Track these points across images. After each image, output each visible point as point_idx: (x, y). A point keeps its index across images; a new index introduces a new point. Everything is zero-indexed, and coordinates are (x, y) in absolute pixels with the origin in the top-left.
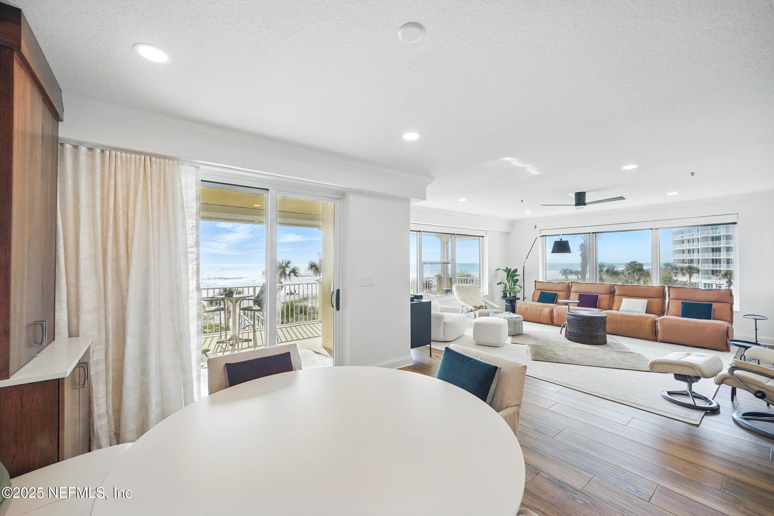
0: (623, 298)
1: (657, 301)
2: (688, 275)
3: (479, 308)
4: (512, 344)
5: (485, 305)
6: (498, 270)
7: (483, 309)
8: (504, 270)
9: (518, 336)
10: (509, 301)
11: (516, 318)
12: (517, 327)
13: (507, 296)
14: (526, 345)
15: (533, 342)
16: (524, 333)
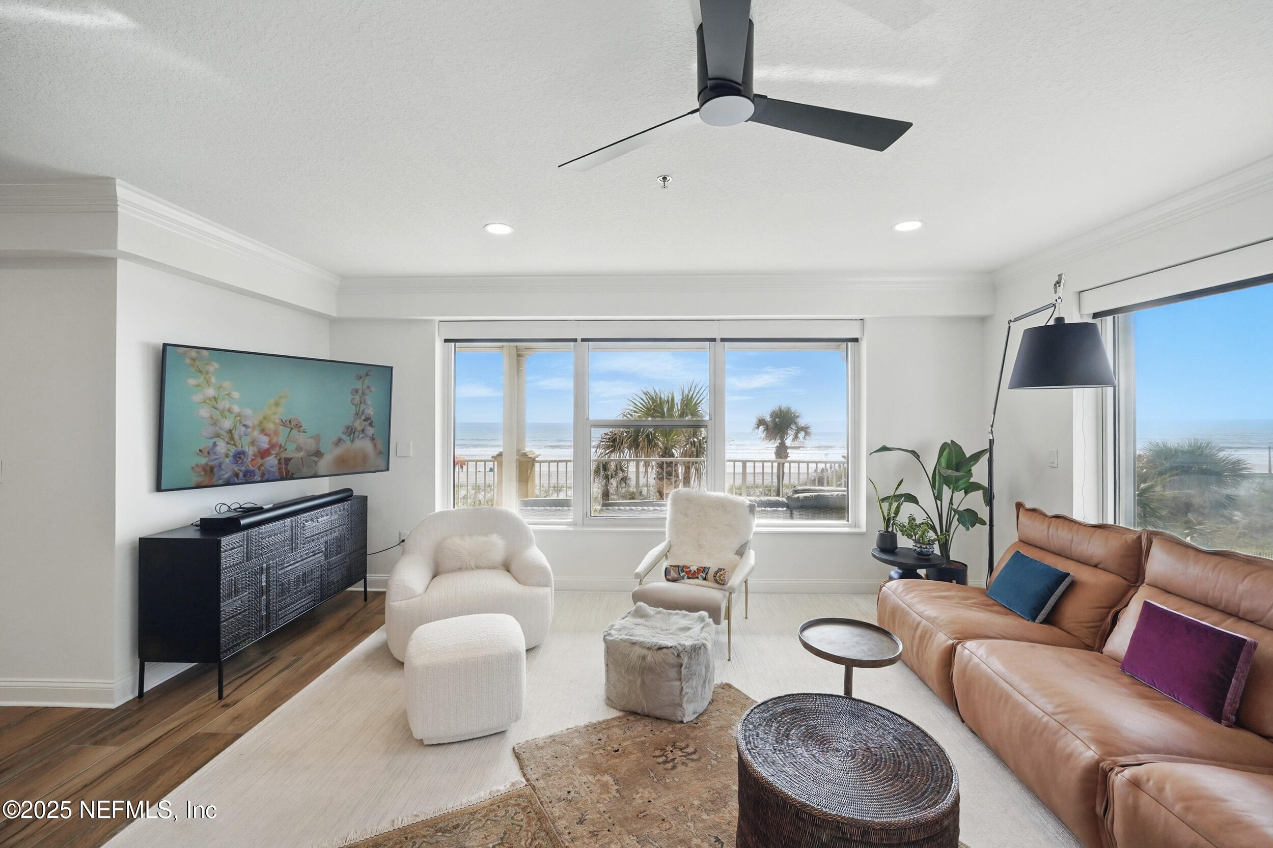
3: (693, 575)
4: (513, 749)
5: (719, 569)
6: (881, 450)
7: (703, 581)
8: (909, 452)
9: (639, 723)
10: (898, 567)
11: (649, 648)
12: (642, 685)
13: (896, 547)
14: (524, 778)
15: (586, 778)
16: (689, 718)
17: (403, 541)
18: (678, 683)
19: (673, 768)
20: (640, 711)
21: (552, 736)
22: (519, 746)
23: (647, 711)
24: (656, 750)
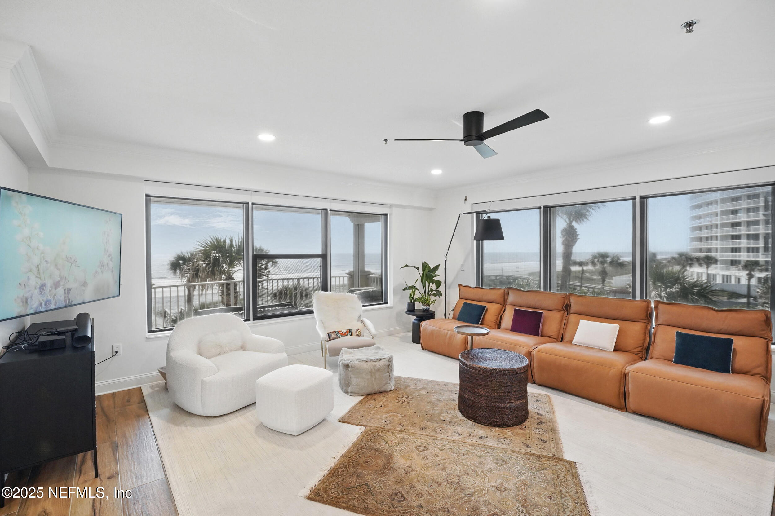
0: (581, 320)
1: (636, 328)
2: (705, 266)
3: (344, 335)
4: (339, 421)
5: (357, 329)
6: (405, 267)
7: (351, 336)
8: (415, 267)
9: (376, 397)
10: (417, 317)
11: (375, 361)
12: (375, 379)
13: (414, 309)
14: (361, 426)
15: (384, 417)
16: (393, 388)
17: (117, 352)
18: (388, 374)
19: (408, 403)
20: (373, 392)
21: (349, 412)
22: (341, 420)
23: (376, 390)
24: (395, 401)
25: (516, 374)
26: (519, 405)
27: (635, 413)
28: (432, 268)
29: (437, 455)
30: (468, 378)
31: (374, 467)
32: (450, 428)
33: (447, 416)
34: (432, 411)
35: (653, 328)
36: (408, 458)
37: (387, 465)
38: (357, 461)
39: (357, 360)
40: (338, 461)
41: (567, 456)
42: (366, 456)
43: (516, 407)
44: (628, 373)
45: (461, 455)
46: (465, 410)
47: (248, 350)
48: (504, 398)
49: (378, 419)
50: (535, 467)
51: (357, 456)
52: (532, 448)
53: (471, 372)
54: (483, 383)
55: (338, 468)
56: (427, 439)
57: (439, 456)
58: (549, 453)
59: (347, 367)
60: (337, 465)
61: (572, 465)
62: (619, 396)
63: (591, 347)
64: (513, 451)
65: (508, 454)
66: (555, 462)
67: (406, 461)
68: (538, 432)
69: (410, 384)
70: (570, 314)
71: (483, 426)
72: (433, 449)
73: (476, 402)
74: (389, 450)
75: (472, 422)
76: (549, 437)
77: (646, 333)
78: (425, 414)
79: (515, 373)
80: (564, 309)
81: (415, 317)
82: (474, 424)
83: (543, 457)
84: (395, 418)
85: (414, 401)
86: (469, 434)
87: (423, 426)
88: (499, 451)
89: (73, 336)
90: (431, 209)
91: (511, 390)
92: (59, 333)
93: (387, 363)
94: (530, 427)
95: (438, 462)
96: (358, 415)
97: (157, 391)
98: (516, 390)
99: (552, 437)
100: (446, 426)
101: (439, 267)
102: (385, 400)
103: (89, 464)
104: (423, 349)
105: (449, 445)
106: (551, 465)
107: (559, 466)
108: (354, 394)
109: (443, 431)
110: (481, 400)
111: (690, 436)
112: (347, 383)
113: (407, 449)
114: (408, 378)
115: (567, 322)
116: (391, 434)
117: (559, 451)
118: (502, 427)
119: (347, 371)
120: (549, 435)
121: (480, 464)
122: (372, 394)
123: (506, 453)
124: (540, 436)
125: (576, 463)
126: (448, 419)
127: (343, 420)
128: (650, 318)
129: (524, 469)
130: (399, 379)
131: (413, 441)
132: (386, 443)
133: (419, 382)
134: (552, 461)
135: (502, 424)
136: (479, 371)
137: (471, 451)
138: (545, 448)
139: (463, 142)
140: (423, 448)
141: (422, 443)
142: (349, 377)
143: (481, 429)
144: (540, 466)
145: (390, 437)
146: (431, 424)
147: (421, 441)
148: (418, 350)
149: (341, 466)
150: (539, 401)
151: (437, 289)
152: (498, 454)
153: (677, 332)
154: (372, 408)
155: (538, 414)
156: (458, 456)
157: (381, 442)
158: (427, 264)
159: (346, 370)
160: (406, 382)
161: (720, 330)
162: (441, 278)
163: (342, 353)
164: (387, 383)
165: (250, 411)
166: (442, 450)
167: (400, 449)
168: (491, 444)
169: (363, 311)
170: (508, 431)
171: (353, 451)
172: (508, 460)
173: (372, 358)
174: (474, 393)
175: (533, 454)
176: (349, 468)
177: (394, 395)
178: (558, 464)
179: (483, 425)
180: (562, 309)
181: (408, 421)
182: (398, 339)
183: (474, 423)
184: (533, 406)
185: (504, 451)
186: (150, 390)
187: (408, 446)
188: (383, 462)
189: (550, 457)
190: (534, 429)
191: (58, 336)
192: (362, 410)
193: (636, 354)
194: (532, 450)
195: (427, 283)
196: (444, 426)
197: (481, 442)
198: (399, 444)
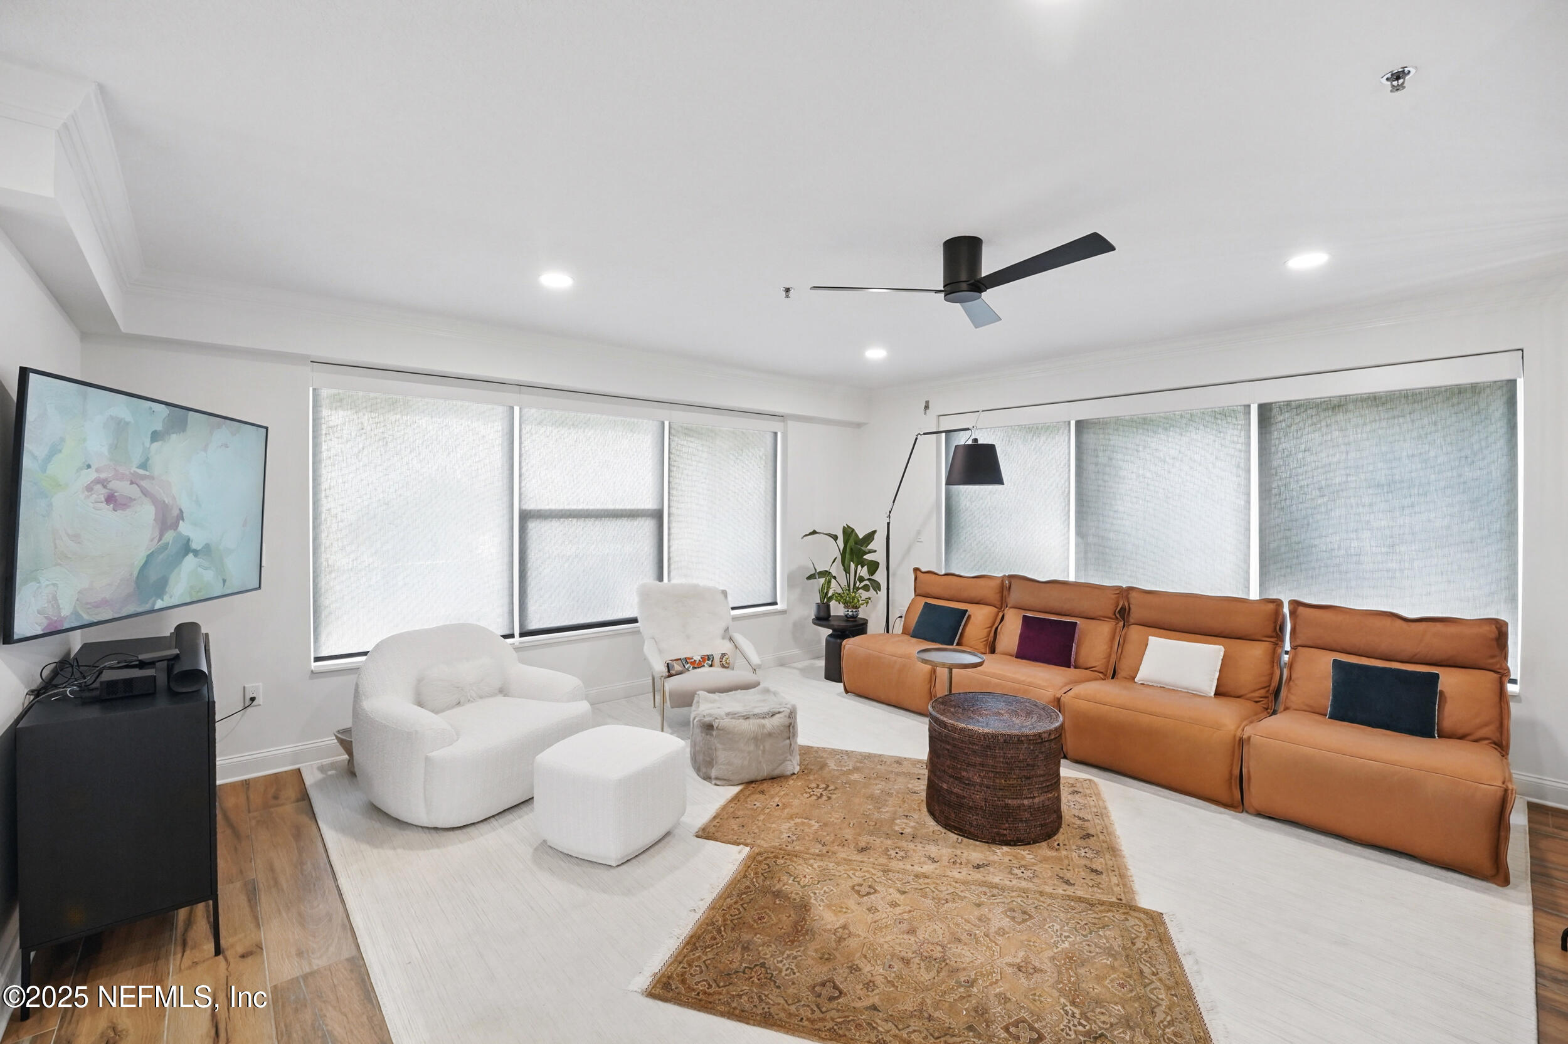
0: (1150, 637)
1: (1256, 653)
3: (697, 665)
4: (697, 836)
5: (722, 654)
6: (811, 534)
7: (711, 668)
8: (829, 535)
9: (765, 786)
10: (834, 630)
11: (763, 718)
12: (764, 751)
13: (829, 615)
14: (742, 846)
15: (785, 826)
16: (797, 769)
17: (253, 699)
18: (787, 741)
19: (829, 798)
20: (759, 778)
21: (715, 817)
22: (700, 833)
23: (766, 774)
24: (802, 794)
25: (1042, 742)
26: (1047, 803)
27: (1260, 814)
28: (861, 537)
29: (896, 903)
30: (948, 750)
31: (774, 928)
32: (915, 848)
33: (906, 823)
34: (877, 815)
35: (1287, 653)
36: (839, 909)
37: (801, 924)
38: (739, 916)
39: (728, 714)
40: (703, 918)
41: (1146, 900)
42: (756, 907)
43: (1041, 805)
44: (1249, 738)
45: (943, 902)
46: (942, 812)
47: (512, 697)
48: (1018, 788)
49: (774, 831)
50: (1086, 924)
51: (738, 906)
52: (1076, 887)
53: (954, 739)
54: (979, 760)
55: (704, 932)
56: (871, 870)
57: (899, 906)
58: (1110, 897)
59: (708, 729)
60: (701, 925)
61: (1155, 919)
62: (1231, 783)
63: (1172, 688)
64: (1041, 892)
65: (1032, 898)
66: (1124, 913)
67: (836, 915)
68: (1083, 854)
69: (828, 762)
70: (1129, 625)
71: (977, 843)
72: (887, 893)
73: (964, 797)
74: (801, 894)
75: (956, 836)
76: (1106, 864)
77: (1273, 662)
78: (863, 821)
79: (1040, 741)
80: (1118, 616)
81: (830, 631)
82: (959, 841)
83: (1099, 904)
84: (807, 830)
85: (839, 795)
86: (953, 860)
87: (863, 845)
88: (1014, 894)
89: (170, 670)
90: (859, 425)
91: (1033, 773)
92: (142, 665)
93: (787, 721)
94: (1067, 843)
95: (899, 917)
96: (734, 824)
97: (331, 776)
98: (1042, 772)
99: (1110, 863)
100: (906, 843)
101: (876, 536)
102: (783, 793)
103: (202, 926)
104: (847, 692)
105: (916, 881)
106: (1116, 920)
107: (1132, 922)
108: (724, 781)
109: (902, 853)
110: (973, 793)
111: (1364, 857)
112: (708, 759)
113: (835, 891)
114: (824, 750)
115: (1124, 641)
116: (801, 861)
117: (1127, 892)
118: (1015, 845)
119: (708, 737)
120: (1105, 860)
121: (980, 920)
122: (757, 781)
123: (1028, 897)
124: (1087, 863)
125: (1162, 914)
126: (908, 830)
127: (706, 834)
128: (1280, 634)
129: (1066, 928)
130: (806, 751)
131: (846, 875)
132: (793, 880)
133: (846, 758)
134: (1118, 911)
135: (1015, 839)
136: (970, 736)
137: (960, 894)
138: (1101, 886)
139: (942, 295)
140: (868, 890)
141: (864, 880)
142: (714, 748)
143: (974, 851)
144: (1096, 921)
145: (800, 867)
146: (878, 842)
147: (862, 874)
148: (839, 694)
149: (710, 928)
150: (1077, 792)
151: (871, 577)
152: (1013, 899)
153: (1335, 661)
154: (760, 809)
155: (1080, 818)
156: (936, 905)
157: (785, 878)
158: (853, 530)
159: (707, 735)
160: (822, 758)
161: (1416, 655)
162: (879, 556)
163: (698, 702)
164: (785, 760)
165: (520, 817)
166: (904, 893)
167: (822, 892)
168: (996, 880)
169: (733, 618)
170: (1027, 852)
171: (730, 896)
172: (1033, 910)
173: (757, 711)
174: (960, 779)
175: (1080, 898)
176: (724, 930)
177: (800, 783)
178: (1129, 918)
179: (977, 840)
180: (1114, 617)
181: (832, 835)
182: (796, 672)
183: (960, 838)
184: (1068, 802)
185: (1024, 893)
186: (319, 776)
187: (838, 884)
188: (791, 918)
189: (1112, 904)
190: (1075, 848)
191: (140, 669)
192: (740, 813)
193: (1256, 702)
194: (1077, 889)
195: (853, 566)
196: (904, 844)
197: (977, 876)
198: (819, 882)
